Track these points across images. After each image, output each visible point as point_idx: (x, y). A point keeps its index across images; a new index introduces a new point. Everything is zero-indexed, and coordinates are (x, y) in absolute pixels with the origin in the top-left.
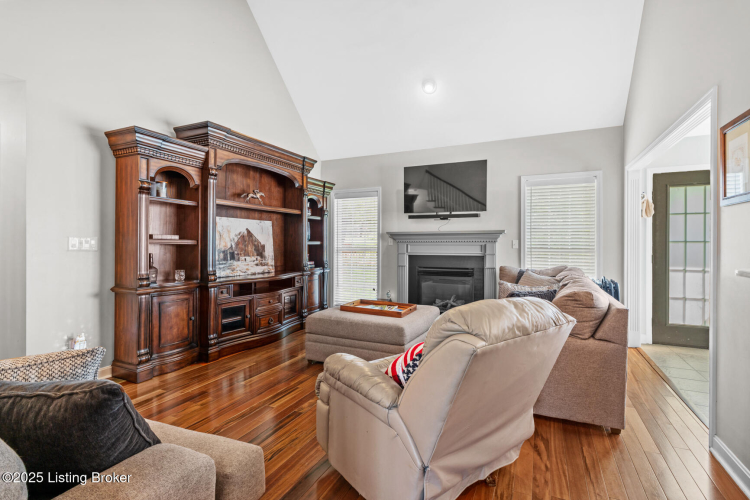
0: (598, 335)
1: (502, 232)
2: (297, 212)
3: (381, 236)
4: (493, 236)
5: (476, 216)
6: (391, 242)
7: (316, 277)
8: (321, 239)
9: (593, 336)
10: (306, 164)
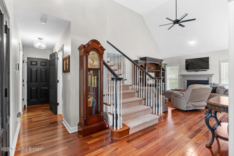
0: (225, 94)
1: (213, 74)
2: (159, 71)
3: (179, 76)
4: (211, 75)
5: (206, 70)
6: (182, 77)
7: (163, 85)
8: (164, 76)
9: (224, 94)
10: (161, 61)
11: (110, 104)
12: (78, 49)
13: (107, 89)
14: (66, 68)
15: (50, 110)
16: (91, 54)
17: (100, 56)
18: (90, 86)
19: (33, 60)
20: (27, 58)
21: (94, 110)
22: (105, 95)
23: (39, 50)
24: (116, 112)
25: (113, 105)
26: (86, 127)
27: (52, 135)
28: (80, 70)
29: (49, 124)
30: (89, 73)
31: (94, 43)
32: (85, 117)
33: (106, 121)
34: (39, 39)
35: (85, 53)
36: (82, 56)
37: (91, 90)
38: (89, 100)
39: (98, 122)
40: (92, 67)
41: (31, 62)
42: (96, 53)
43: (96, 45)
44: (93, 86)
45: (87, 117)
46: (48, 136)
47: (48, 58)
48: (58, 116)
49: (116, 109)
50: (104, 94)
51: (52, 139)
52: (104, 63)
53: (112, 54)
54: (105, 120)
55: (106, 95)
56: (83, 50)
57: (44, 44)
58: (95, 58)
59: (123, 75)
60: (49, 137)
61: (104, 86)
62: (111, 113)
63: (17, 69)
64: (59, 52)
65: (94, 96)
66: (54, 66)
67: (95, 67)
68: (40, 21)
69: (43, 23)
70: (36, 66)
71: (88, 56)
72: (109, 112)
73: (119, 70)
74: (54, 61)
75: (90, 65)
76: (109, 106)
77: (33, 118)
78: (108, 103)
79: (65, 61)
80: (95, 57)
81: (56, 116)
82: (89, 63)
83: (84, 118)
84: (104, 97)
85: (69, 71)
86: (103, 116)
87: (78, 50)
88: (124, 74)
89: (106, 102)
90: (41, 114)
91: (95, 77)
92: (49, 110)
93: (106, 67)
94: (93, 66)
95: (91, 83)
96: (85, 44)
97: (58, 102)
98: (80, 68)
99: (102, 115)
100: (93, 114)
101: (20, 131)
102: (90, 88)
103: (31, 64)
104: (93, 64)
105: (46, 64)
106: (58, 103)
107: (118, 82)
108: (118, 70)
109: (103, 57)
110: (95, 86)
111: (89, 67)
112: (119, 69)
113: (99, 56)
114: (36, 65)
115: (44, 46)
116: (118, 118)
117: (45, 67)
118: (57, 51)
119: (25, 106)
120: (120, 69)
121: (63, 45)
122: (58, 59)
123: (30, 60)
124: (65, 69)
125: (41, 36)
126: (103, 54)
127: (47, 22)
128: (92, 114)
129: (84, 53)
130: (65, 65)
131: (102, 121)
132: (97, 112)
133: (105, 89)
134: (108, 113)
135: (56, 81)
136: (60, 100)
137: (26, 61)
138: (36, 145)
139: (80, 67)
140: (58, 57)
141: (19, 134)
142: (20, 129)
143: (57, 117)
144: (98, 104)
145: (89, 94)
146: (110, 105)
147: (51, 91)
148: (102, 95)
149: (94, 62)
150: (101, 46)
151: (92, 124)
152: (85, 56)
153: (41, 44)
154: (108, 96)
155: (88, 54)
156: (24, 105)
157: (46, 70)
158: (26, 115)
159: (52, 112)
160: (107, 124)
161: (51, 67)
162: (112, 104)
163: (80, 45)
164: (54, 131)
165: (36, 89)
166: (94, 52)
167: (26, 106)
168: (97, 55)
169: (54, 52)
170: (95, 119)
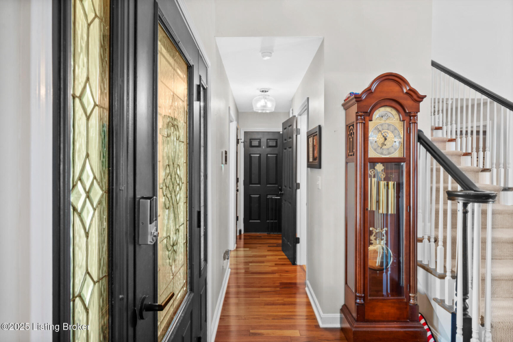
11: (440, 271)
12: (343, 105)
13: (430, 221)
14: (314, 159)
15: (283, 250)
16: (377, 116)
17: (408, 118)
18: (374, 209)
19: (253, 137)
20: (245, 132)
21: (386, 277)
22: (423, 238)
23: (263, 115)
24: (465, 309)
25: (454, 277)
26: (362, 324)
27: (283, 318)
28: (347, 163)
29: (277, 287)
30: (370, 172)
31: (387, 83)
32: (360, 297)
33: (426, 323)
34: (263, 91)
35: (361, 116)
36: (353, 125)
37: (378, 220)
38: (371, 248)
39: (398, 320)
40: (382, 154)
41: (250, 141)
42: (394, 112)
43: (395, 88)
44: (382, 210)
45: (364, 298)
46: (275, 318)
47: (280, 130)
48: (298, 268)
49: (464, 300)
50: (420, 235)
51: (281, 328)
52: (421, 139)
53: (450, 102)
54: (422, 317)
55: (426, 240)
56: (354, 108)
57: (271, 101)
58: (392, 128)
59: (495, 170)
60: (276, 322)
61: (420, 211)
62: (447, 303)
63: (224, 162)
64: (300, 115)
65: (387, 240)
66: (290, 150)
67: (389, 154)
68: (260, 54)
69: (267, 58)
70: (259, 148)
71: (370, 123)
72: (438, 296)
73: (481, 153)
74: (290, 138)
75: (375, 150)
76: (438, 280)
77: (251, 262)
78: (432, 266)
79: (311, 139)
80: (389, 125)
81: (293, 267)
82: (371, 143)
83: (356, 299)
84: (419, 244)
85: (320, 167)
86: (416, 305)
87: (342, 108)
88: (502, 170)
89: (425, 262)
90: (265, 256)
91: (391, 184)
92: (280, 248)
93: (428, 150)
94: (385, 152)
95: (378, 202)
96: (359, 91)
97: (298, 236)
98: (346, 158)
99: (412, 301)
100: (385, 293)
101: (228, 287)
102: (376, 214)
103: (251, 146)
104: (383, 144)
105: (277, 142)
106: (299, 238)
107: (475, 207)
108: (475, 154)
109: (415, 123)
110: (392, 210)
111: (372, 154)
112: (478, 151)
113: (403, 121)
114: (259, 146)
115: (270, 107)
116: (474, 335)
117: (276, 150)
118: (296, 114)
119: (240, 231)
120: (484, 150)
121: (308, 99)
122: (298, 132)
123: (249, 137)
124: (311, 160)
125: (265, 86)
126: (418, 110)
127: (273, 54)
128: (382, 291)
129: (357, 116)
130: (311, 149)
131: (412, 321)
132: (397, 288)
133: (424, 221)
134: (435, 300)
135: (295, 185)
136: (302, 231)
137: (243, 140)
138: (251, 331)
139: (347, 156)
140: (299, 127)
141: (227, 293)
142: (229, 283)
143: (295, 271)
144: (399, 262)
145: (371, 233)
146: (442, 277)
147: (285, 206)
148: (413, 239)
149: (386, 139)
150: (412, 90)
151: (379, 321)
152: (359, 126)
153: (266, 103)
154: (433, 244)
155: (367, 118)
156: (238, 230)
157: (276, 157)
158: (242, 252)
159: (286, 257)
160: (429, 334)
161: (284, 151)
162: (449, 274)
163: (346, 95)
164: (287, 308)
165: (259, 197)
166: (388, 109)
167: (242, 232)
168: (397, 117)
169: (291, 116)
170: (389, 309)
